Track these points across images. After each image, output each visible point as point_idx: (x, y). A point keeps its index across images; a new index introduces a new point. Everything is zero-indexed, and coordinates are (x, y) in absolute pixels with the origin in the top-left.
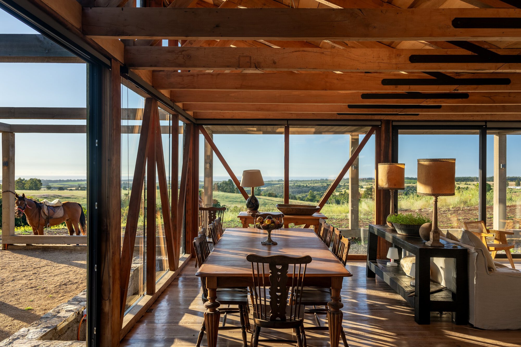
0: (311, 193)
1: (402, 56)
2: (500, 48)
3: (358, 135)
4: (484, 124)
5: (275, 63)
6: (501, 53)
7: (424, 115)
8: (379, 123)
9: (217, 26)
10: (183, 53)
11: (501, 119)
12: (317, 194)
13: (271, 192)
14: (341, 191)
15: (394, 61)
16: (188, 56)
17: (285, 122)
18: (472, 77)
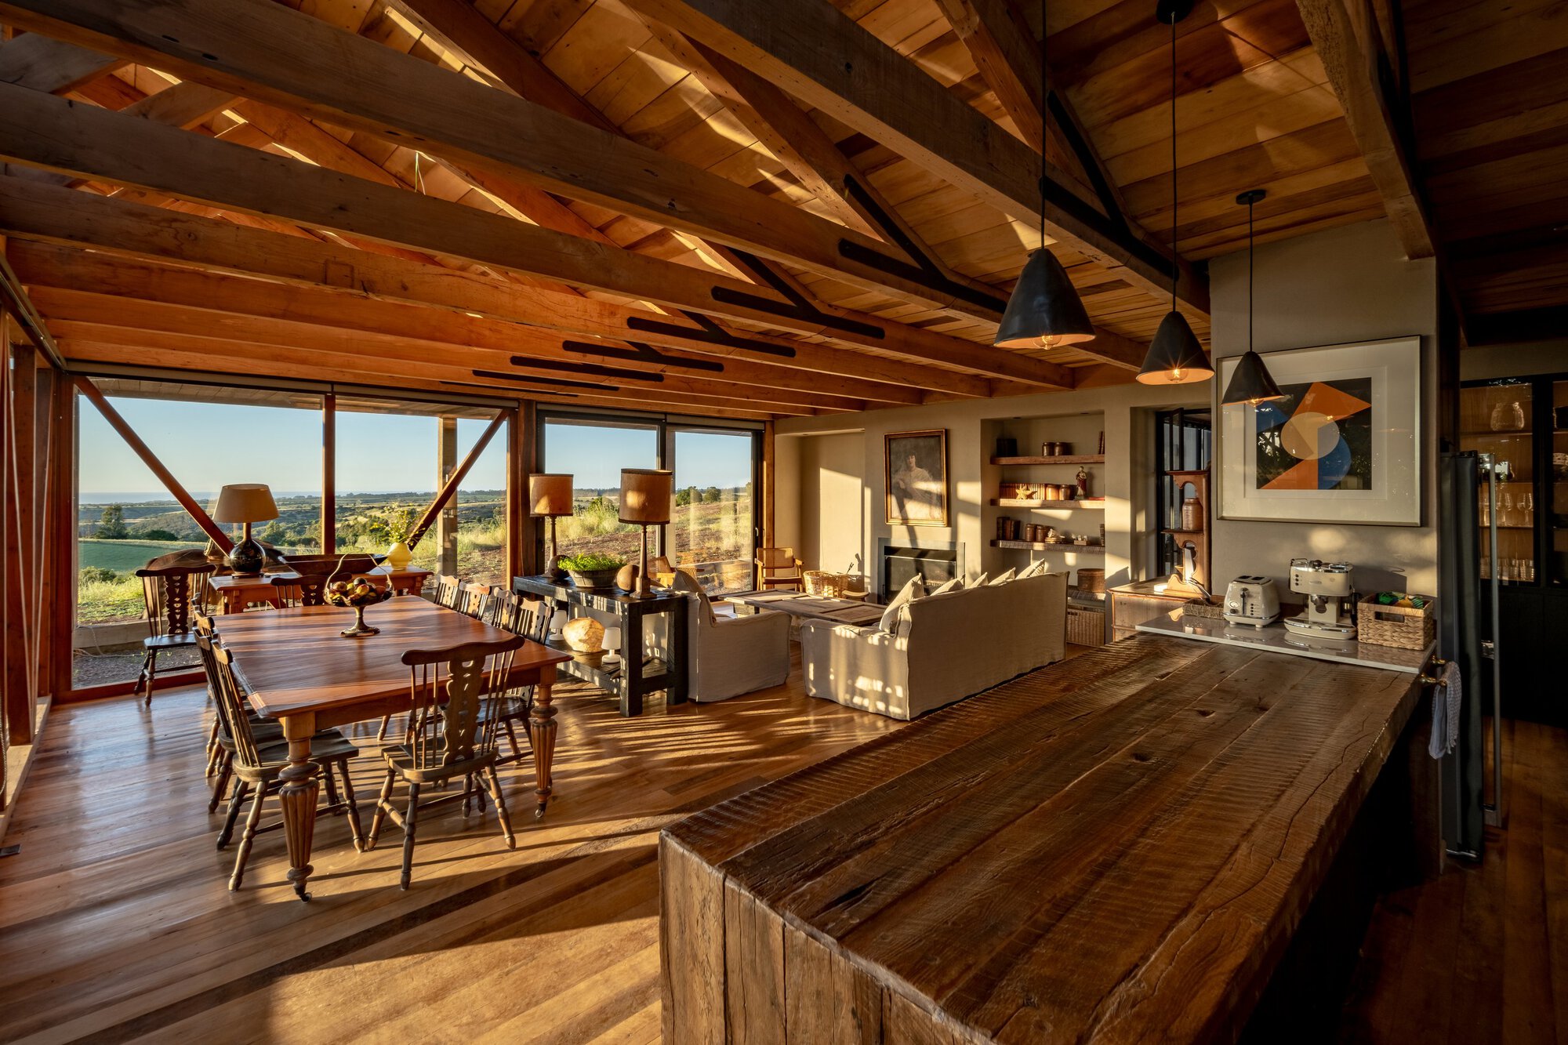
0: (272, 526)
1: (619, 316)
2: (731, 327)
3: (455, 419)
4: (663, 417)
5: (405, 288)
6: (732, 333)
7: (585, 397)
8: (514, 404)
9: (342, 208)
10: (174, 225)
11: (683, 412)
12: (288, 528)
13: (156, 528)
14: (346, 520)
15: (607, 321)
16: (190, 235)
17: (328, 388)
18: (682, 356)
